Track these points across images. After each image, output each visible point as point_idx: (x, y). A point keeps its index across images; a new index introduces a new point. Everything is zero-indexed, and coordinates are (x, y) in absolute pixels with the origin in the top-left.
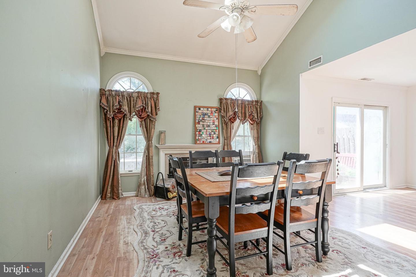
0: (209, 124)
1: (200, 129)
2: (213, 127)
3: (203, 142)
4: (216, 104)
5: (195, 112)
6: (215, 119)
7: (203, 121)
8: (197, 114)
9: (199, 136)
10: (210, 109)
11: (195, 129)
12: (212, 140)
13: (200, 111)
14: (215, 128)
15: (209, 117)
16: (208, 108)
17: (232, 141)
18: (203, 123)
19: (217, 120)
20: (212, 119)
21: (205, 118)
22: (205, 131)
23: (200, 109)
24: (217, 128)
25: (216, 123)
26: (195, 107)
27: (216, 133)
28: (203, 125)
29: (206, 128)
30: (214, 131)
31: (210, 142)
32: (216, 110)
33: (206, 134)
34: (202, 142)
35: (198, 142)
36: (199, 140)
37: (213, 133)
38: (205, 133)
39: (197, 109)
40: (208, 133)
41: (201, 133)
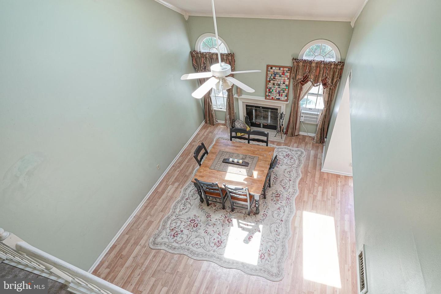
0: (279, 83)
1: (270, 86)
2: (283, 86)
3: (272, 98)
4: (289, 63)
5: (267, 71)
6: (286, 78)
7: (274, 80)
8: (268, 72)
9: (269, 93)
10: (282, 69)
11: (266, 87)
12: (280, 97)
13: (272, 70)
14: (285, 87)
15: (280, 76)
16: (280, 67)
17: (300, 100)
18: (274, 82)
19: (288, 80)
20: (283, 78)
21: (276, 78)
22: (275, 89)
23: (271, 68)
24: (287, 87)
25: (287, 83)
26: (268, 66)
27: (285, 92)
28: (274, 84)
29: (277, 87)
30: (284, 89)
31: (279, 99)
32: (288, 70)
33: (276, 92)
34: (271, 98)
35: (268, 98)
36: (269, 96)
37: (282, 91)
38: (274, 91)
39: (269, 68)
40: (277, 91)
41: (271, 90)
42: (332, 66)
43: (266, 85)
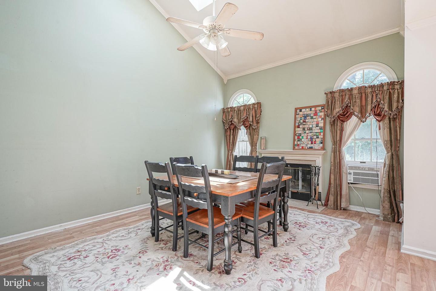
0: (311, 126)
1: (300, 133)
2: (316, 130)
3: (303, 147)
4: (322, 100)
5: (296, 114)
6: (320, 119)
7: (304, 123)
8: (297, 116)
9: (298, 141)
10: (313, 109)
11: (295, 134)
12: (312, 145)
13: (301, 113)
14: (319, 131)
15: (312, 118)
16: (310, 108)
18: (304, 126)
19: (323, 121)
20: (315, 120)
21: (307, 121)
22: (306, 135)
23: (301, 111)
24: (322, 131)
25: (321, 125)
26: (296, 109)
27: (320, 136)
28: (304, 129)
29: (307, 132)
30: (318, 134)
31: (311, 148)
32: (322, 109)
33: (307, 138)
34: (301, 148)
35: (296, 148)
36: (298, 145)
37: (315, 137)
38: (305, 137)
39: (298, 111)
40: (309, 137)
41: (301, 138)
42: (385, 88)
43: (295, 131)
